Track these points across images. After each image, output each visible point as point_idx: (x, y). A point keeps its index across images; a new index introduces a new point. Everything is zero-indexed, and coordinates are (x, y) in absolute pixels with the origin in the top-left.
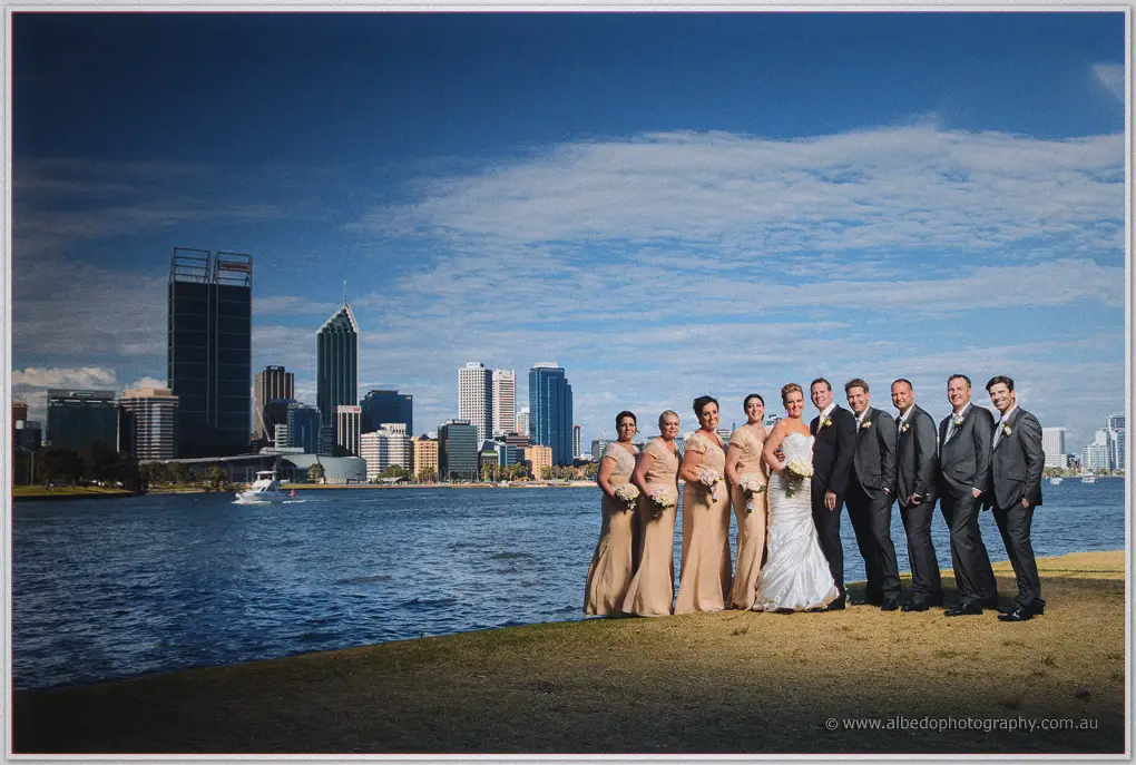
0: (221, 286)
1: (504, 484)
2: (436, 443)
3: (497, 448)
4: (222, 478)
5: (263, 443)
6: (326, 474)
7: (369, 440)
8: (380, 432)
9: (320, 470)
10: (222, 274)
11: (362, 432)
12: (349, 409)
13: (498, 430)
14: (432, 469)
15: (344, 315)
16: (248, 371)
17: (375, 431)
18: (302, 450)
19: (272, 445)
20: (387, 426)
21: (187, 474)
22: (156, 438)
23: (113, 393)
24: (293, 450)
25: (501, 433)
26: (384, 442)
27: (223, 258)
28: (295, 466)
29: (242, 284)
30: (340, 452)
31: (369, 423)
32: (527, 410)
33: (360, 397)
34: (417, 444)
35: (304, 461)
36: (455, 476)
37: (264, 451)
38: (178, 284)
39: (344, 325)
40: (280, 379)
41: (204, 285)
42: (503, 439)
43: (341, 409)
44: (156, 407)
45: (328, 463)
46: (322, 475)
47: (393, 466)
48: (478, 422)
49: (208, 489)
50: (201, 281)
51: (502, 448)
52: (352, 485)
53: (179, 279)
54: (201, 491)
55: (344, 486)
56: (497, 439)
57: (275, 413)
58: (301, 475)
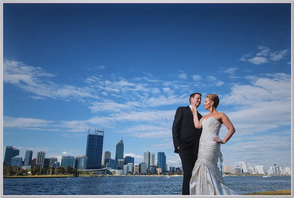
0: (98, 135)
1: (152, 176)
2: (138, 167)
3: (151, 168)
4: (94, 173)
5: (104, 167)
6: (116, 173)
7: (125, 166)
8: (127, 165)
9: (115, 172)
10: (98, 133)
11: (124, 165)
12: (122, 160)
13: (151, 164)
14: (137, 172)
15: (121, 141)
16: (102, 152)
17: (126, 164)
18: (111, 168)
19: (106, 167)
20: (129, 163)
21: (87, 173)
22: (82, 166)
23: (75, 156)
24: (109, 168)
25: (152, 165)
26: (128, 166)
27: (98, 130)
28: (110, 171)
29: (102, 135)
30: (119, 168)
31: (125, 163)
32: (157, 161)
33: (124, 158)
34: (135, 167)
35: (112, 170)
36: (142, 174)
37: (104, 169)
38: (89, 135)
39: (121, 143)
40: (108, 154)
41: (94, 135)
42: (152, 166)
43: (119, 160)
44: (83, 160)
45: (116, 171)
46: (115, 173)
47: (129, 172)
48: (147, 163)
49: (91, 176)
50: (94, 134)
51: (152, 168)
52: (121, 176)
53: (90, 134)
54: (90, 176)
55: (120, 176)
56: (151, 166)
57: (106, 161)
58: (111, 173)
